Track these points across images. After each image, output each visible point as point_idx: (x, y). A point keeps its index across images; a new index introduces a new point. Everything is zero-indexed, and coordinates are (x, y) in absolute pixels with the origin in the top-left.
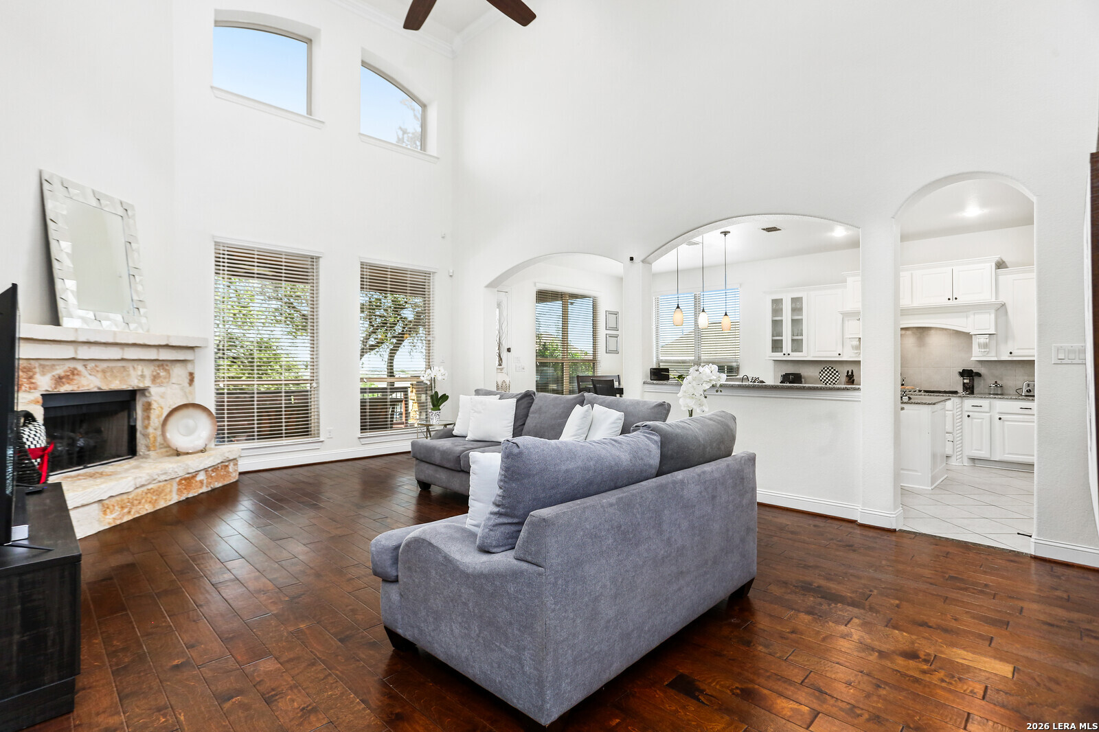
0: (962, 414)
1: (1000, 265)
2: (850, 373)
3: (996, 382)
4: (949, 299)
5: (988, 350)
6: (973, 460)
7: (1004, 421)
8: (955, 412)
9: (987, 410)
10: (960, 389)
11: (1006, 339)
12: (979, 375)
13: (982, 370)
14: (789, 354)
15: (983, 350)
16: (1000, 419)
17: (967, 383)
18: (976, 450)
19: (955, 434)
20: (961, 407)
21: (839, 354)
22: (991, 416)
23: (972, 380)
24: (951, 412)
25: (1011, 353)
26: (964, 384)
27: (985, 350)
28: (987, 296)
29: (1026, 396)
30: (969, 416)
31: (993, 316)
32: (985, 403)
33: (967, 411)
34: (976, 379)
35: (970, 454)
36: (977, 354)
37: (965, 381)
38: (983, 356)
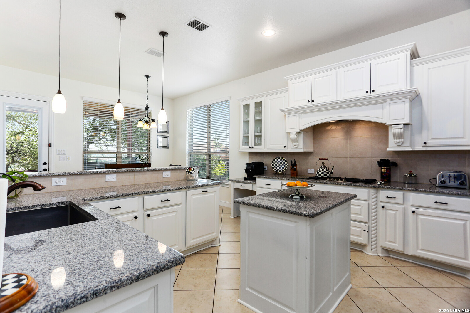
0: (377, 204)
1: (414, 55)
2: (293, 163)
3: (411, 172)
4: (367, 92)
5: (402, 140)
6: (387, 251)
7: (417, 214)
8: (370, 202)
9: (401, 201)
10: (378, 177)
11: (421, 129)
12: (395, 165)
13: (399, 161)
14: (252, 147)
15: (398, 141)
16: (413, 212)
17: (384, 173)
18: (389, 241)
19: (370, 224)
20: (376, 197)
21: (285, 147)
22: (404, 207)
23: (389, 170)
24: (367, 202)
25: (425, 143)
26: (382, 173)
27: (400, 140)
28: (402, 86)
29: (440, 187)
30: (383, 207)
31: (407, 105)
32: (398, 194)
33: (381, 202)
34: (393, 169)
35: (383, 245)
36: (393, 145)
37: (383, 170)
38: (399, 146)
